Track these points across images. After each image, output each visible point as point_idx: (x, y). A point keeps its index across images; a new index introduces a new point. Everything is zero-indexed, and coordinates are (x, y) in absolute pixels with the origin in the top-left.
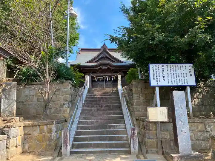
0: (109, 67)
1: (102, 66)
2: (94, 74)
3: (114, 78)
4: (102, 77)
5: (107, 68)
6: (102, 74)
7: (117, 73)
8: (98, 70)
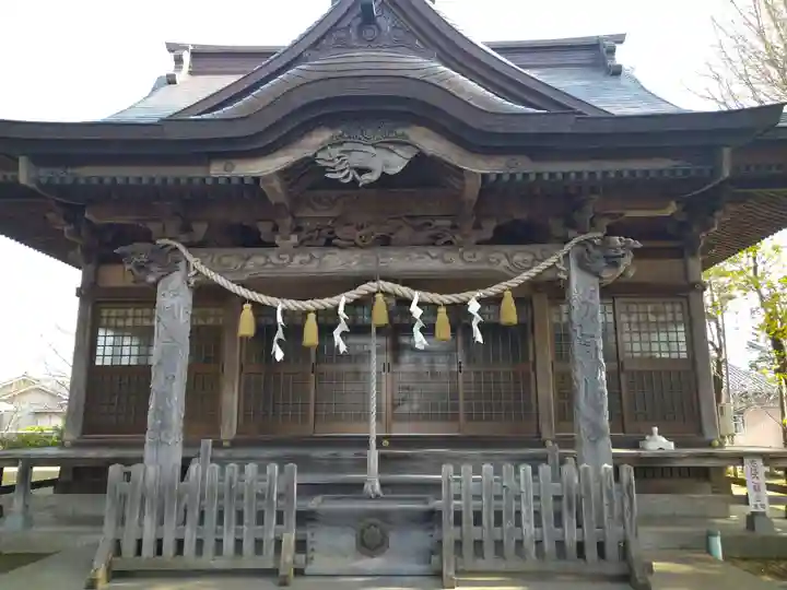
0: (433, 145)
1: (322, 136)
2: (232, 257)
3: (509, 314)
4: (342, 300)
5: (396, 162)
6: (336, 262)
7: (537, 248)
8: (276, 192)
